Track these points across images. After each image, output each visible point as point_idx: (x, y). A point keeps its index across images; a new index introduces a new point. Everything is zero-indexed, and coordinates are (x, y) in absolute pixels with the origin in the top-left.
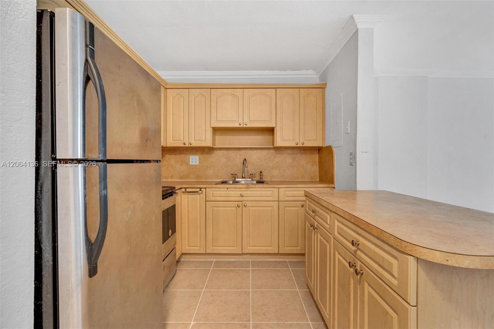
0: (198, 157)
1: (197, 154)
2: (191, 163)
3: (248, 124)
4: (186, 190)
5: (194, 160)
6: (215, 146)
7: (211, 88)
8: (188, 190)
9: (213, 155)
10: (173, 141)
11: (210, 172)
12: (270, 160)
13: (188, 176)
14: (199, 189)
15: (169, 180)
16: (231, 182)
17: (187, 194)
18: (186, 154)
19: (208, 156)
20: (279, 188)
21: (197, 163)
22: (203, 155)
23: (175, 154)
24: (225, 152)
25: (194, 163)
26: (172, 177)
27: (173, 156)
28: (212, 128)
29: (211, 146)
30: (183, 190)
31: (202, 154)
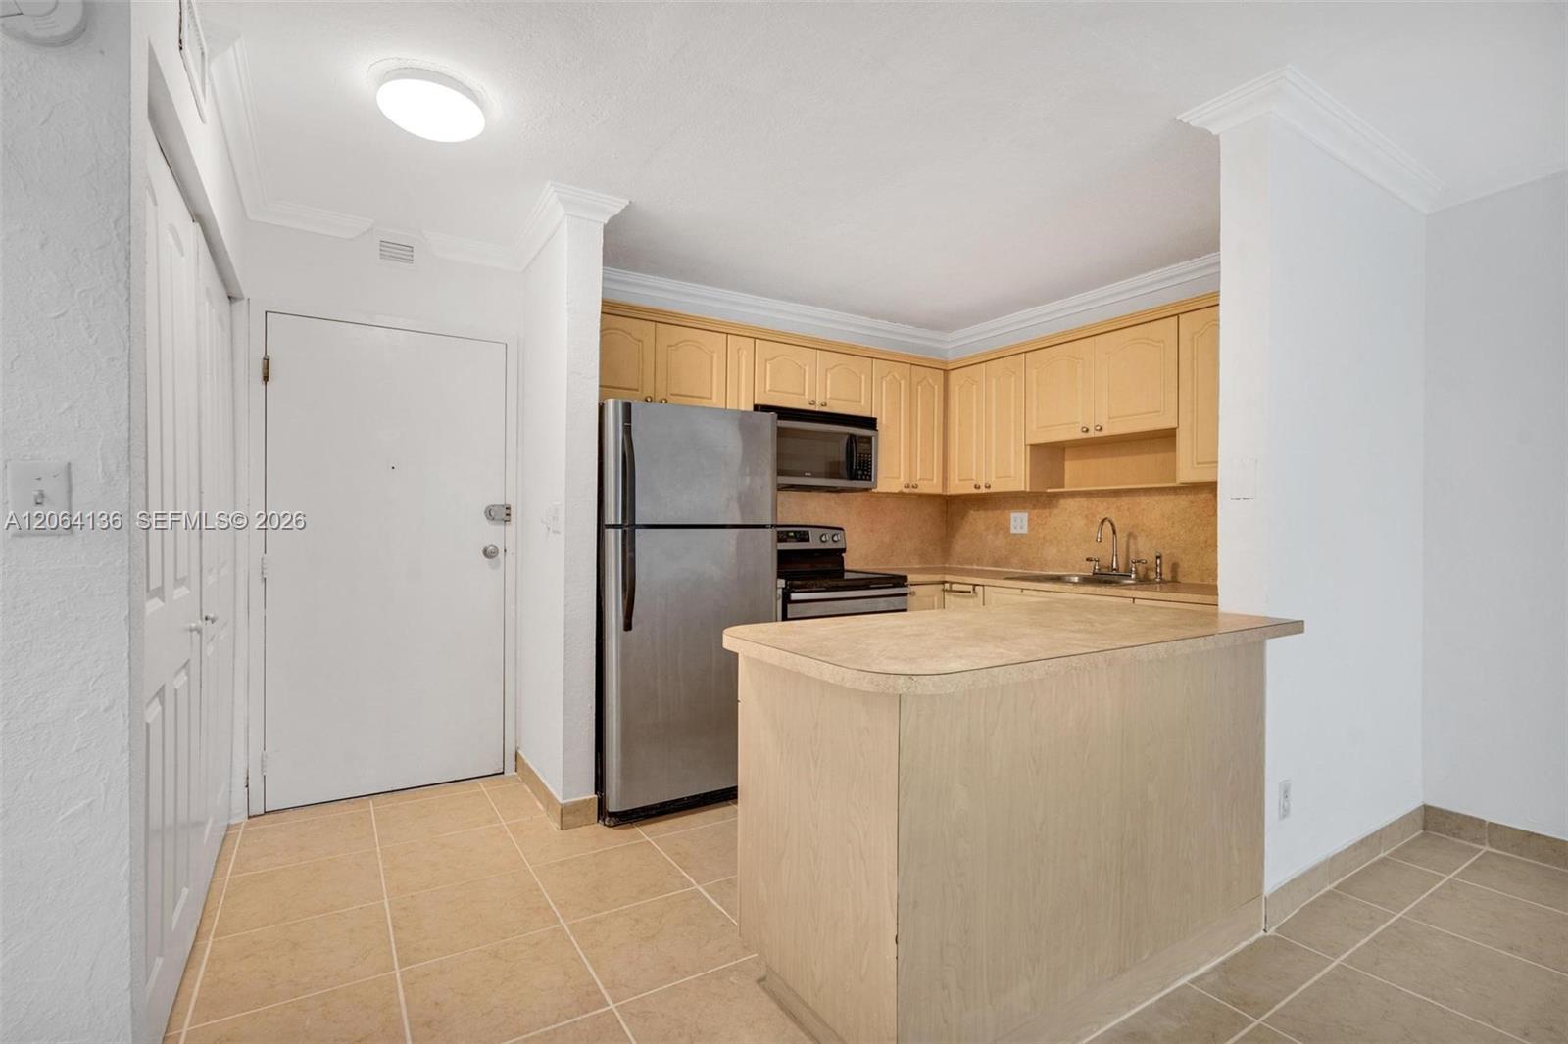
0: (1026, 515)
1: (1024, 509)
2: (1013, 531)
3: (1105, 427)
4: (951, 587)
5: (1019, 521)
6: (1063, 487)
7: (1026, 352)
8: (955, 587)
9: (1056, 511)
10: (962, 482)
11: (1051, 552)
12: (1198, 521)
13: (1006, 562)
14: (971, 587)
15: (975, 567)
16: (1076, 579)
17: (955, 596)
18: (1004, 508)
19: (1046, 512)
20: (1134, 599)
21: (1025, 530)
22: (1036, 511)
23: (985, 510)
24: (1083, 502)
25: (1019, 531)
26: (979, 561)
27: (982, 514)
28: (1028, 447)
29: (1028, 490)
30: (947, 586)
31: (1034, 508)
